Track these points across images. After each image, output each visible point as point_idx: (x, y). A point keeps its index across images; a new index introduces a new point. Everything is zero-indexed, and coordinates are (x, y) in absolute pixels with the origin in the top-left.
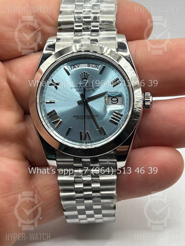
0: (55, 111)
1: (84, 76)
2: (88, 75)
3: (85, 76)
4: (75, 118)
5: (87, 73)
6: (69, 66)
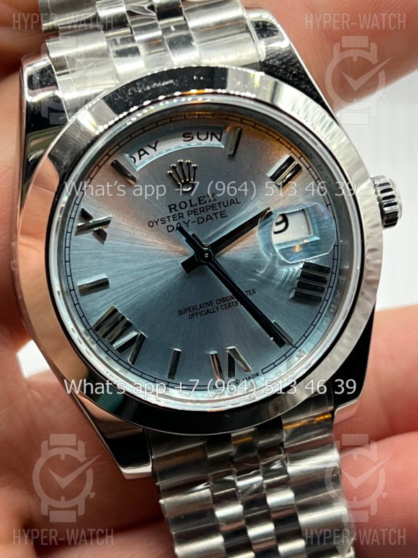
0: (115, 311)
1: (181, 176)
2: (195, 168)
3: (187, 175)
4: (186, 315)
5: (188, 164)
6: (127, 155)
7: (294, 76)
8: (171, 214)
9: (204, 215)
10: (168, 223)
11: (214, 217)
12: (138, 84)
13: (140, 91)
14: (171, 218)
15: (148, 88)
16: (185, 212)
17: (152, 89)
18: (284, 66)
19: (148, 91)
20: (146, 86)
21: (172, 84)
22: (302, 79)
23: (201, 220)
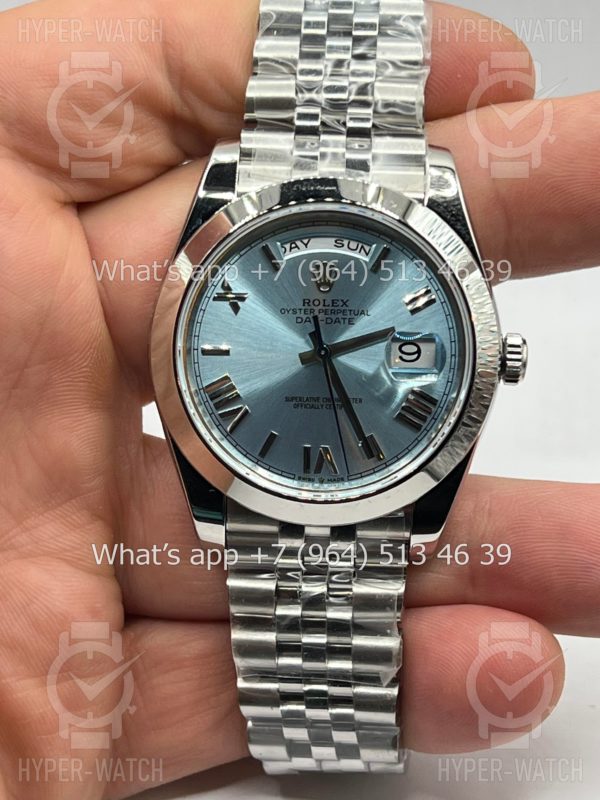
0: (229, 380)
6: (279, 244)
7: (453, 215)
8: (304, 308)
9: (334, 317)
10: (298, 315)
11: (342, 321)
12: (305, 183)
13: (304, 189)
14: (302, 311)
15: (312, 188)
16: (317, 309)
17: (315, 190)
18: (445, 205)
19: (311, 191)
20: (312, 185)
21: (333, 191)
22: (459, 220)
23: (329, 321)
